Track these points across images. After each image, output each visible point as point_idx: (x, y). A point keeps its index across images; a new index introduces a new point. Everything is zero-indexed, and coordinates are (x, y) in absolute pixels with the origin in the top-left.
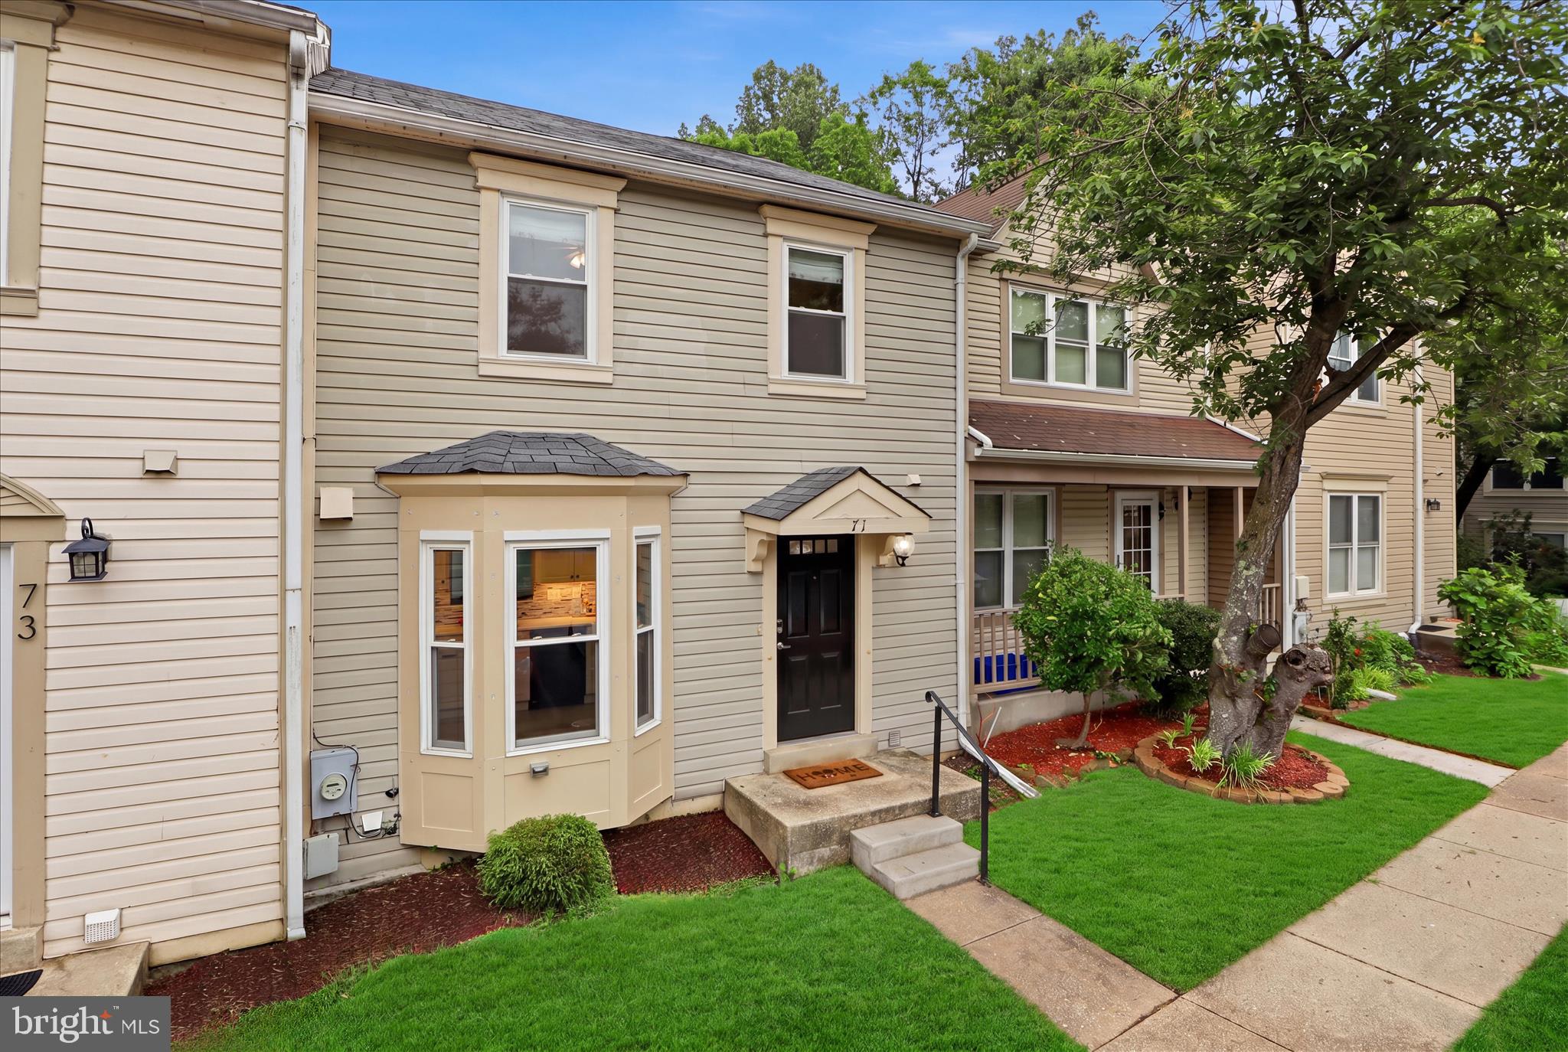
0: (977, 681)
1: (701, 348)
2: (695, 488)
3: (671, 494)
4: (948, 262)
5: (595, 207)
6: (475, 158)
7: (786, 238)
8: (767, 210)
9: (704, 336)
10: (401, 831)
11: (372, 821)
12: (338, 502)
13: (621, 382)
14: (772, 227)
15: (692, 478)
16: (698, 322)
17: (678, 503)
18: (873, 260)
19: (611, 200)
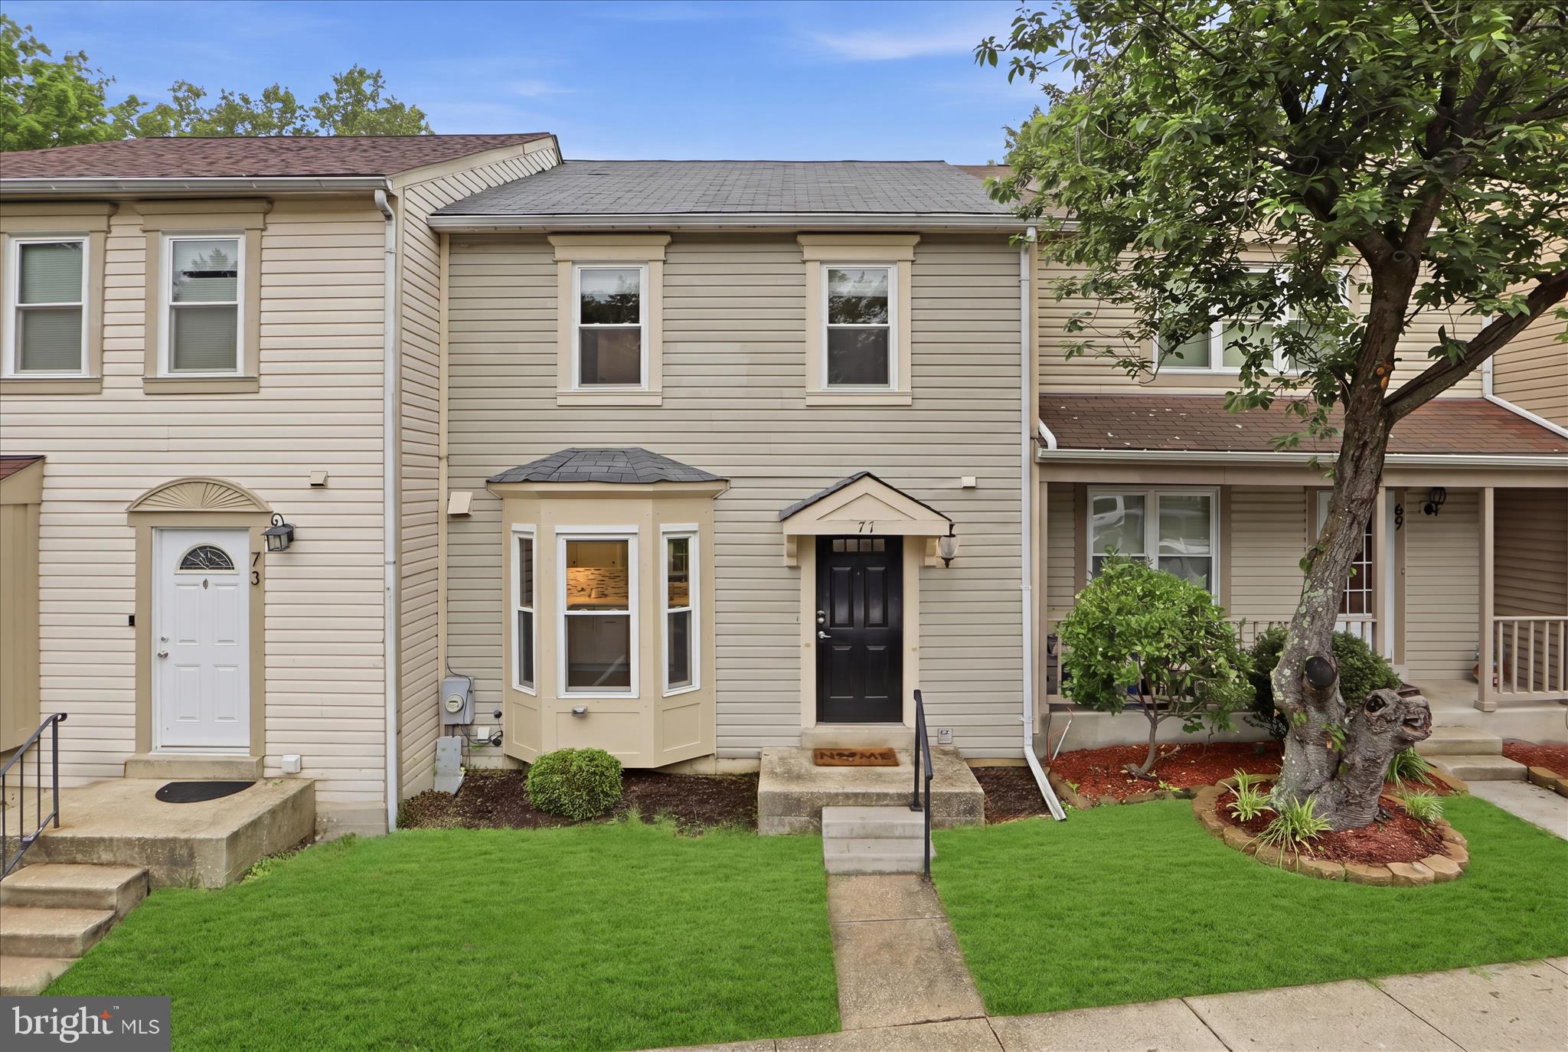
0: (1052, 691)
1: (743, 369)
2: (737, 490)
3: (713, 496)
4: (1012, 259)
5: (646, 262)
6: (552, 239)
7: (822, 262)
8: (801, 239)
9: (746, 359)
10: (503, 744)
11: (483, 733)
12: (461, 502)
13: (668, 404)
14: (808, 254)
15: (734, 483)
16: (736, 347)
17: (720, 504)
18: (919, 270)
19: (660, 254)
